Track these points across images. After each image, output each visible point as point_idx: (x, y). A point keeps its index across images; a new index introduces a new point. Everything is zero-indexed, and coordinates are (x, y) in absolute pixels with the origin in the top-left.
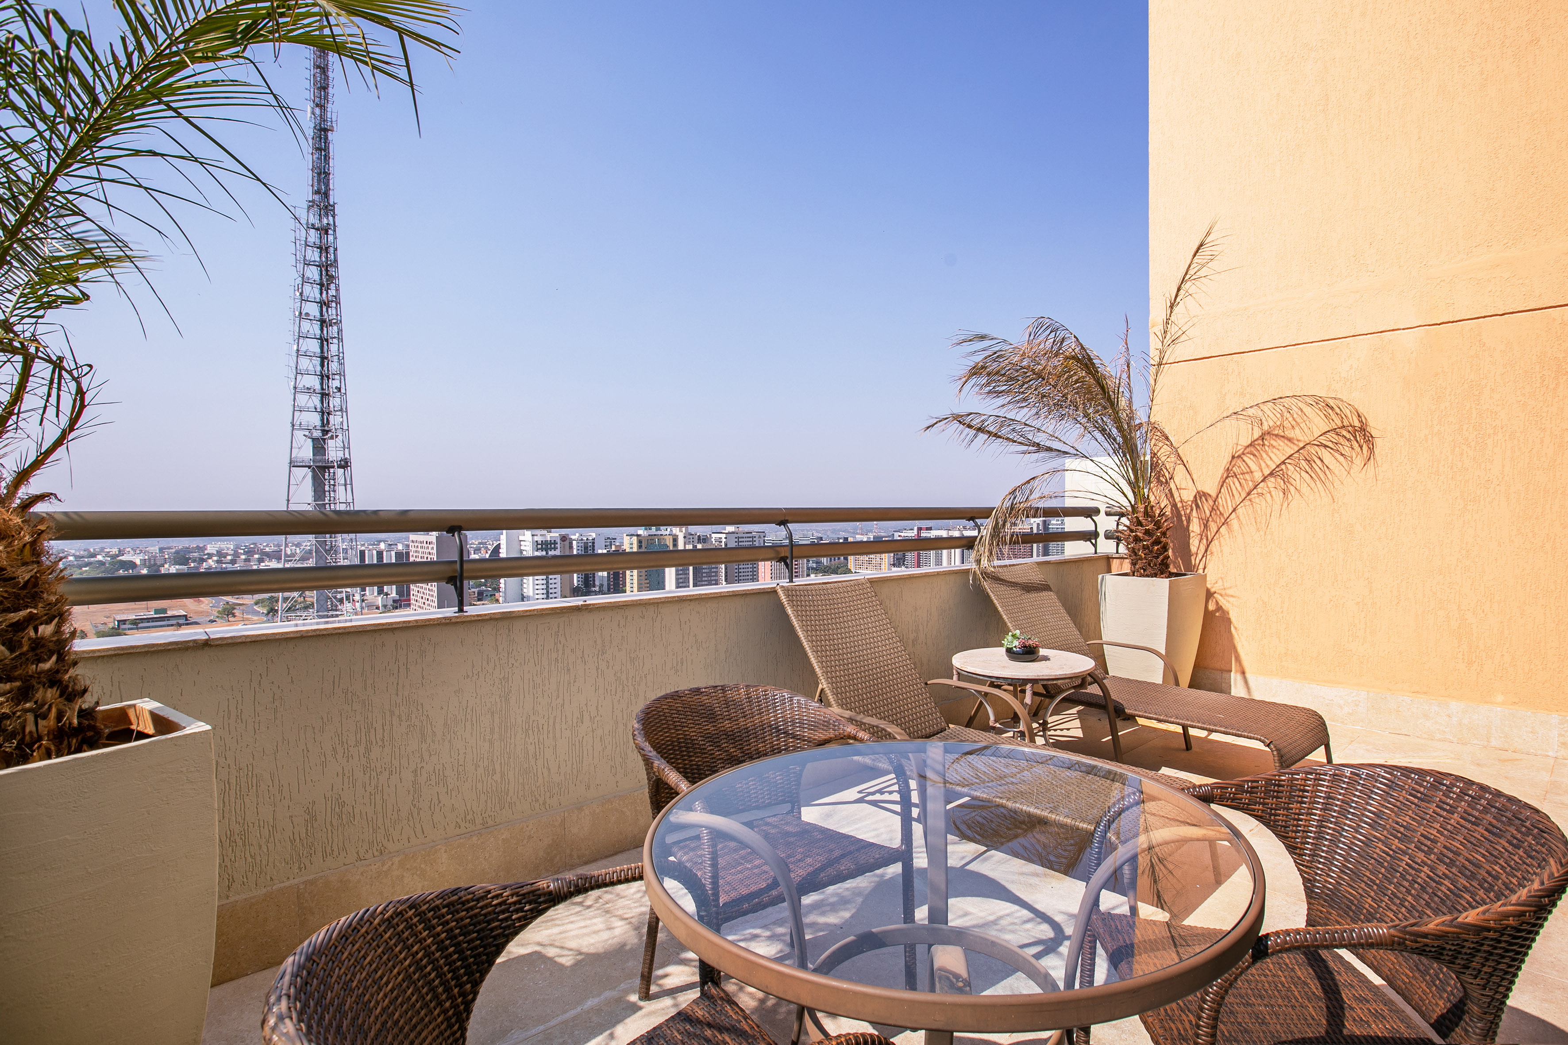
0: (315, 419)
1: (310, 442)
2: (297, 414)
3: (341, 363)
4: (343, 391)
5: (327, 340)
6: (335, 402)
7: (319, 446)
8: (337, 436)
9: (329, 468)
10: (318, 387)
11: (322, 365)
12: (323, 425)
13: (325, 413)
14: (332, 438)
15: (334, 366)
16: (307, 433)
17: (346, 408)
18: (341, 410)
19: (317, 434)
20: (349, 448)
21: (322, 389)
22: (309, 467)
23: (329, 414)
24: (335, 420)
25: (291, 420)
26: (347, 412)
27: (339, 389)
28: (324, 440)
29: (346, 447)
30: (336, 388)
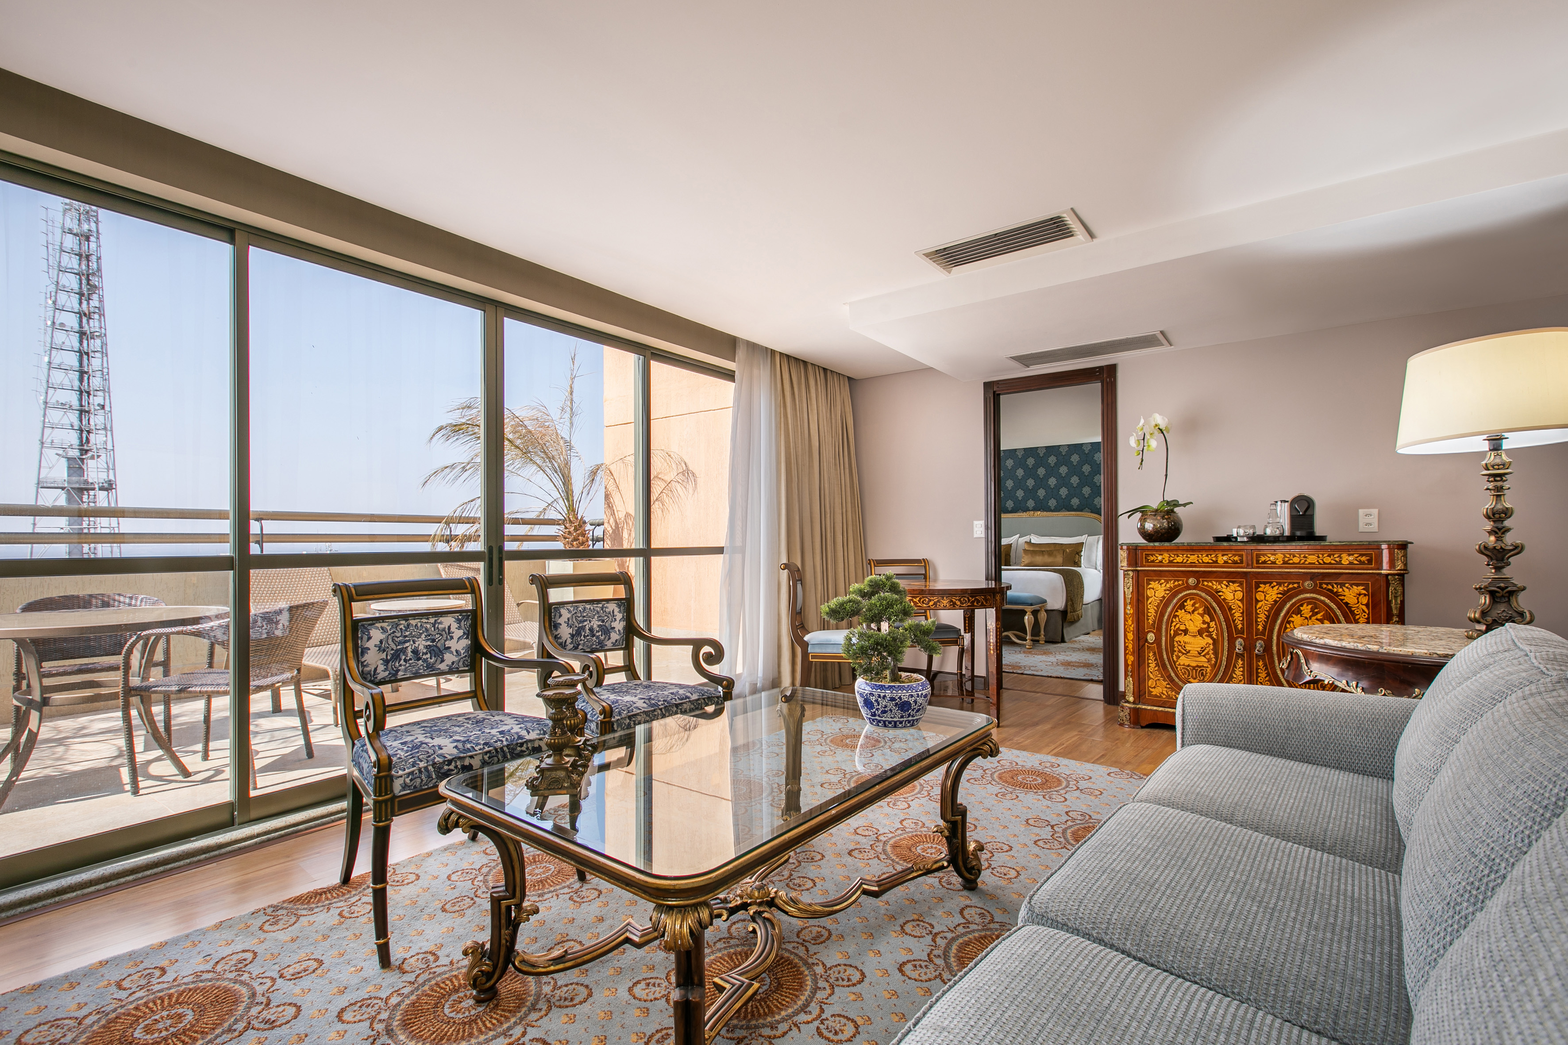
0: (73, 438)
1: (64, 463)
2: (47, 431)
3: (105, 378)
4: (107, 408)
5: (87, 354)
6: (97, 420)
7: (76, 466)
8: (99, 456)
9: (88, 490)
10: (75, 403)
11: (81, 380)
12: (82, 444)
13: (84, 433)
14: (92, 458)
15: (96, 382)
16: (61, 452)
17: (111, 427)
18: (105, 429)
19: (75, 453)
20: (114, 469)
21: (81, 405)
22: (63, 489)
23: (89, 432)
24: (97, 439)
25: (39, 437)
26: (112, 430)
27: (103, 407)
28: (82, 460)
29: (111, 467)
30: (99, 405)
